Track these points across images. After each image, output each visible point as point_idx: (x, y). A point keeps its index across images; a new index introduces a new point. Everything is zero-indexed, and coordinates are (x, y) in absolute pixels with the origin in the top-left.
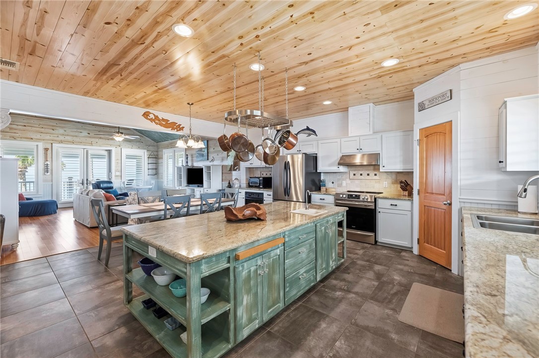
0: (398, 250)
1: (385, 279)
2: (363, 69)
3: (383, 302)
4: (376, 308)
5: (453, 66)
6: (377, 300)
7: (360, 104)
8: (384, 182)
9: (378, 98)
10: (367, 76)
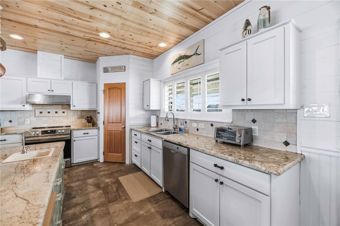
0: (89, 164)
1: (102, 185)
2: (85, 28)
3: (117, 200)
4: (118, 205)
5: (127, 54)
6: (113, 201)
7: (53, 52)
8: (72, 118)
9: (71, 54)
10: (81, 35)
